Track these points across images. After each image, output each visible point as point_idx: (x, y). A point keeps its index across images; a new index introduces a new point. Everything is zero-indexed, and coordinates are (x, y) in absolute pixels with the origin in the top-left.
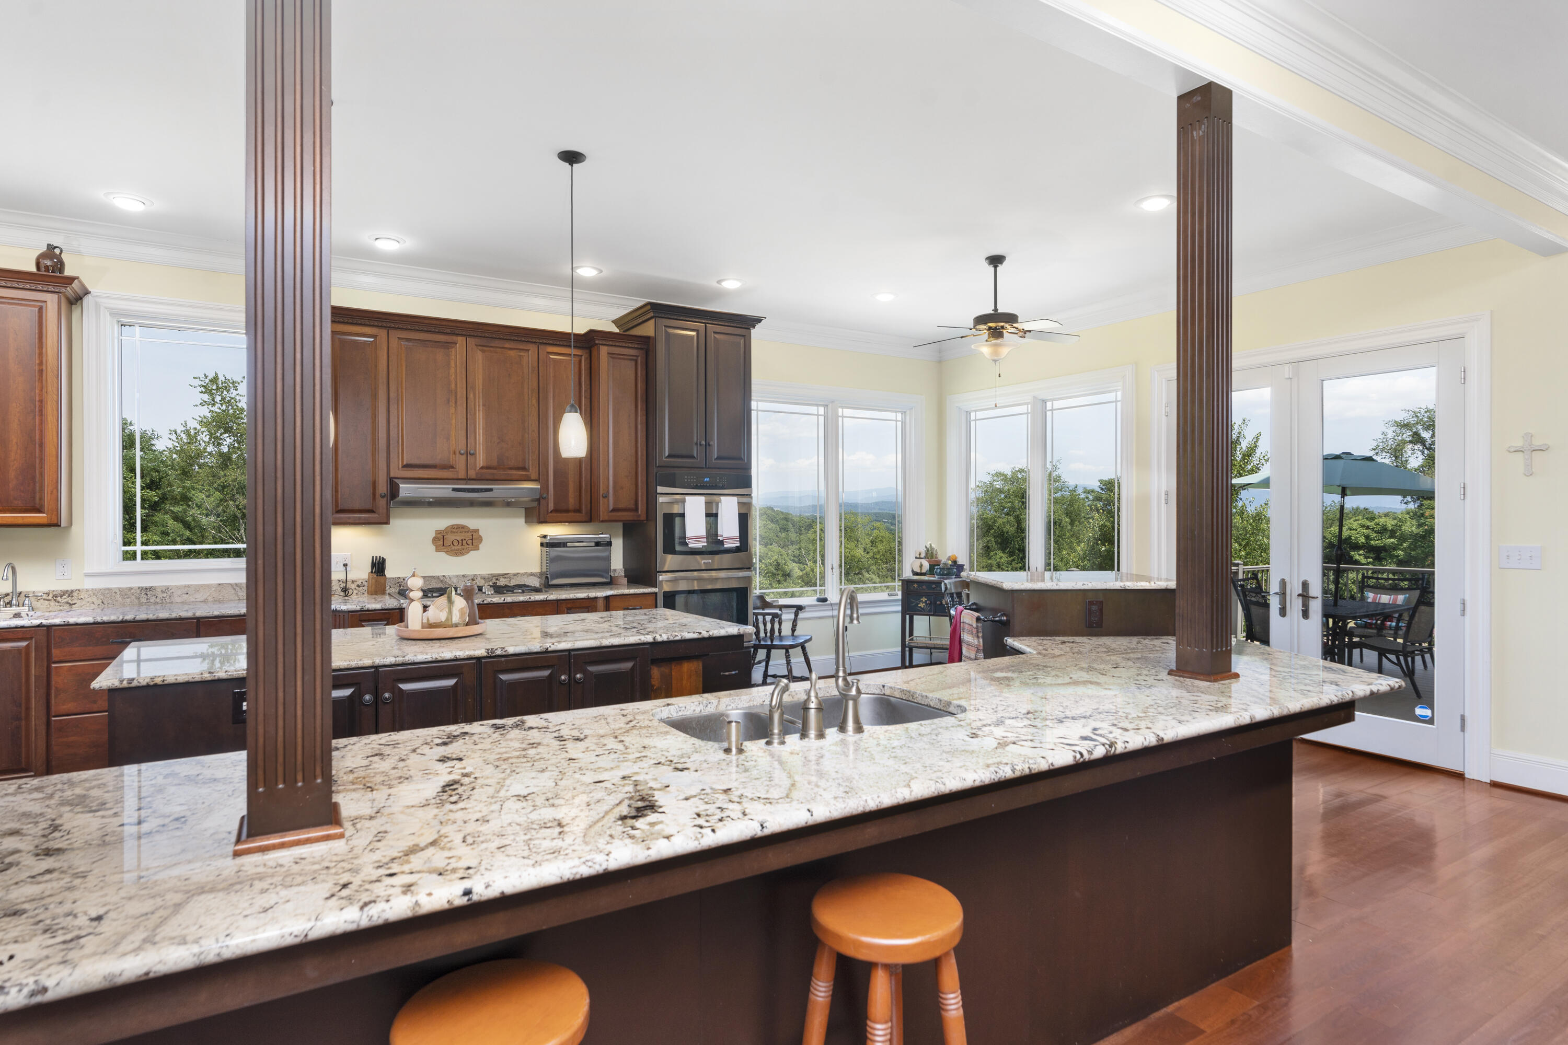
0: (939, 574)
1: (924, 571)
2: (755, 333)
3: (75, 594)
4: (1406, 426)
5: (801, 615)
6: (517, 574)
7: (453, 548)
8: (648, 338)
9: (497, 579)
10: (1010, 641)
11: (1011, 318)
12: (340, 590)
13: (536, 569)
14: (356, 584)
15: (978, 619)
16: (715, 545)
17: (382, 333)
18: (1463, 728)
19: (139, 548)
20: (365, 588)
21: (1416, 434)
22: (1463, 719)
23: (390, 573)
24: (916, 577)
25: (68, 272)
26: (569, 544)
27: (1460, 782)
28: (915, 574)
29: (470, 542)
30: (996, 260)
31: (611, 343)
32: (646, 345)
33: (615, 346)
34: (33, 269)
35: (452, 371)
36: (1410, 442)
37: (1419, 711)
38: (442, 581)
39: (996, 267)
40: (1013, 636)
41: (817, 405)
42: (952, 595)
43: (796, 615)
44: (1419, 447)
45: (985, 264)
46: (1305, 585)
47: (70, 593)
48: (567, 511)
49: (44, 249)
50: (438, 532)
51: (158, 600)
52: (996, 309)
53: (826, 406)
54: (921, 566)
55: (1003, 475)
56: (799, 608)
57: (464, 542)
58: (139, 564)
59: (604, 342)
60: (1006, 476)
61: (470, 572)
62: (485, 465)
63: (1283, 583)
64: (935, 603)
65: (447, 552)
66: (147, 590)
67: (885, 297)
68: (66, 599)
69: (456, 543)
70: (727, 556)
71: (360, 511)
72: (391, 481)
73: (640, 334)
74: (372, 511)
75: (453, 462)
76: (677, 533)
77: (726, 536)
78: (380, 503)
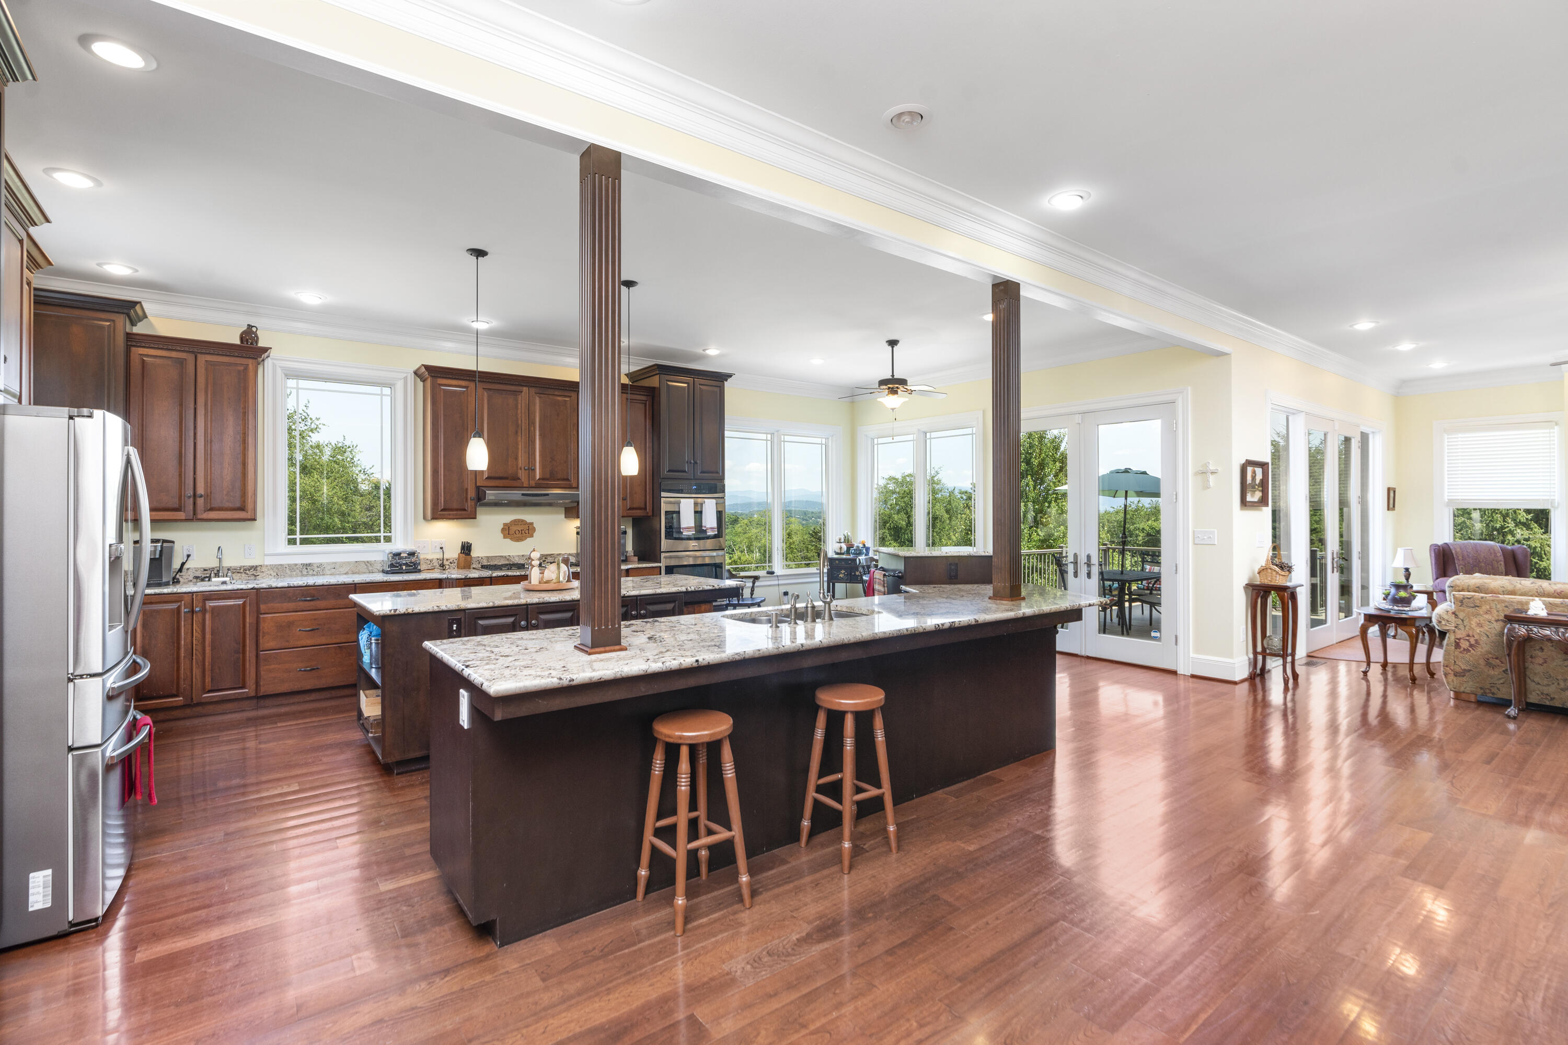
0: (854, 554)
1: (843, 552)
2: (728, 385)
3: (258, 569)
5: (757, 584)
6: (560, 554)
7: (515, 536)
8: (654, 388)
9: (546, 558)
10: (903, 587)
11: (903, 382)
12: (437, 563)
13: (574, 551)
14: (449, 560)
15: (885, 575)
16: (700, 533)
17: (472, 385)
18: (1176, 644)
19: (298, 536)
20: (456, 564)
22: (1176, 637)
23: (475, 553)
24: (837, 556)
25: (261, 344)
27: (1174, 677)
28: (837, 554)
29: (527, 532)
30: (893, 343)
32: (652, 394)
33: (631, 394)
34: (238, 342)
35: (519, 411)
37: (1153, 634)
38: (508, 560)
39: (893, 347)
40: (905, 584)
41: (767, 434)
42: (863, 567)
43: (754, 583)
45: (886, 345)
46: (1089, 557)
47: (255, 568)
49: (245, 328)
50: (505, 525)
51: (315, 573)
52: (893, 376)
53: (772, 434)
54: (841, 548)
55: (895, 479)
56: (756, 578)
58: (298, 548)
60: (897, 479)
61: (527, 553)
62: (541, 477)
63: (1076, 556)
64: (851, 574)
65: (511, 539)
66: (307, 566)
67: (817, 362)
68: (252, 571)
69: (517, 532)
70: (709, 541)
71: (457, 510)
72: (478, 488)
73: (646, 385)
74: (465, 510)
75: (520, 475)
76: (675, 525)
77: (708, 526)
78: (470, 504)
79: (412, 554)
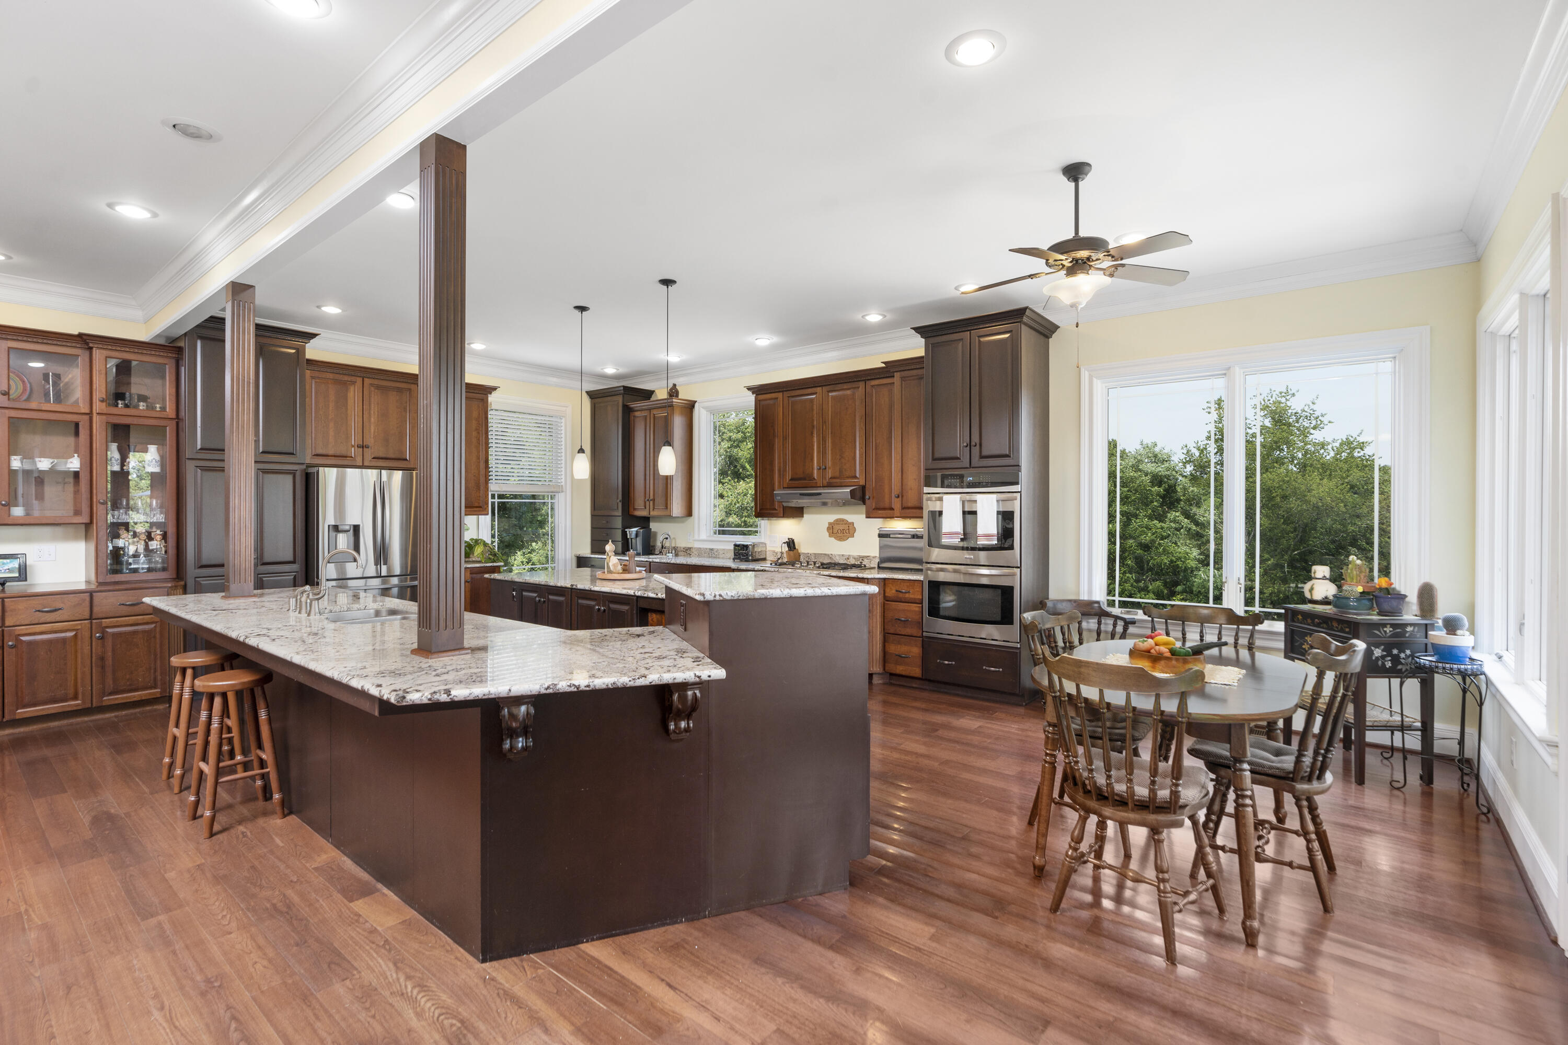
7: (839, 535)
17: (780, 396)
29: (848, 532)
31: (902, 369)
35: (814, 412)
39: (1076, 180)
50: (830, 524)
57: (845, 532)
61: (847, 553)
65: (835, 538)
66: (712, 550)
69: (840, 532)
70: (984, 552)
74: (776, 510)
75: (814, 476)
76: (935, 528)
77: (984, 533)
78: (777, 505)
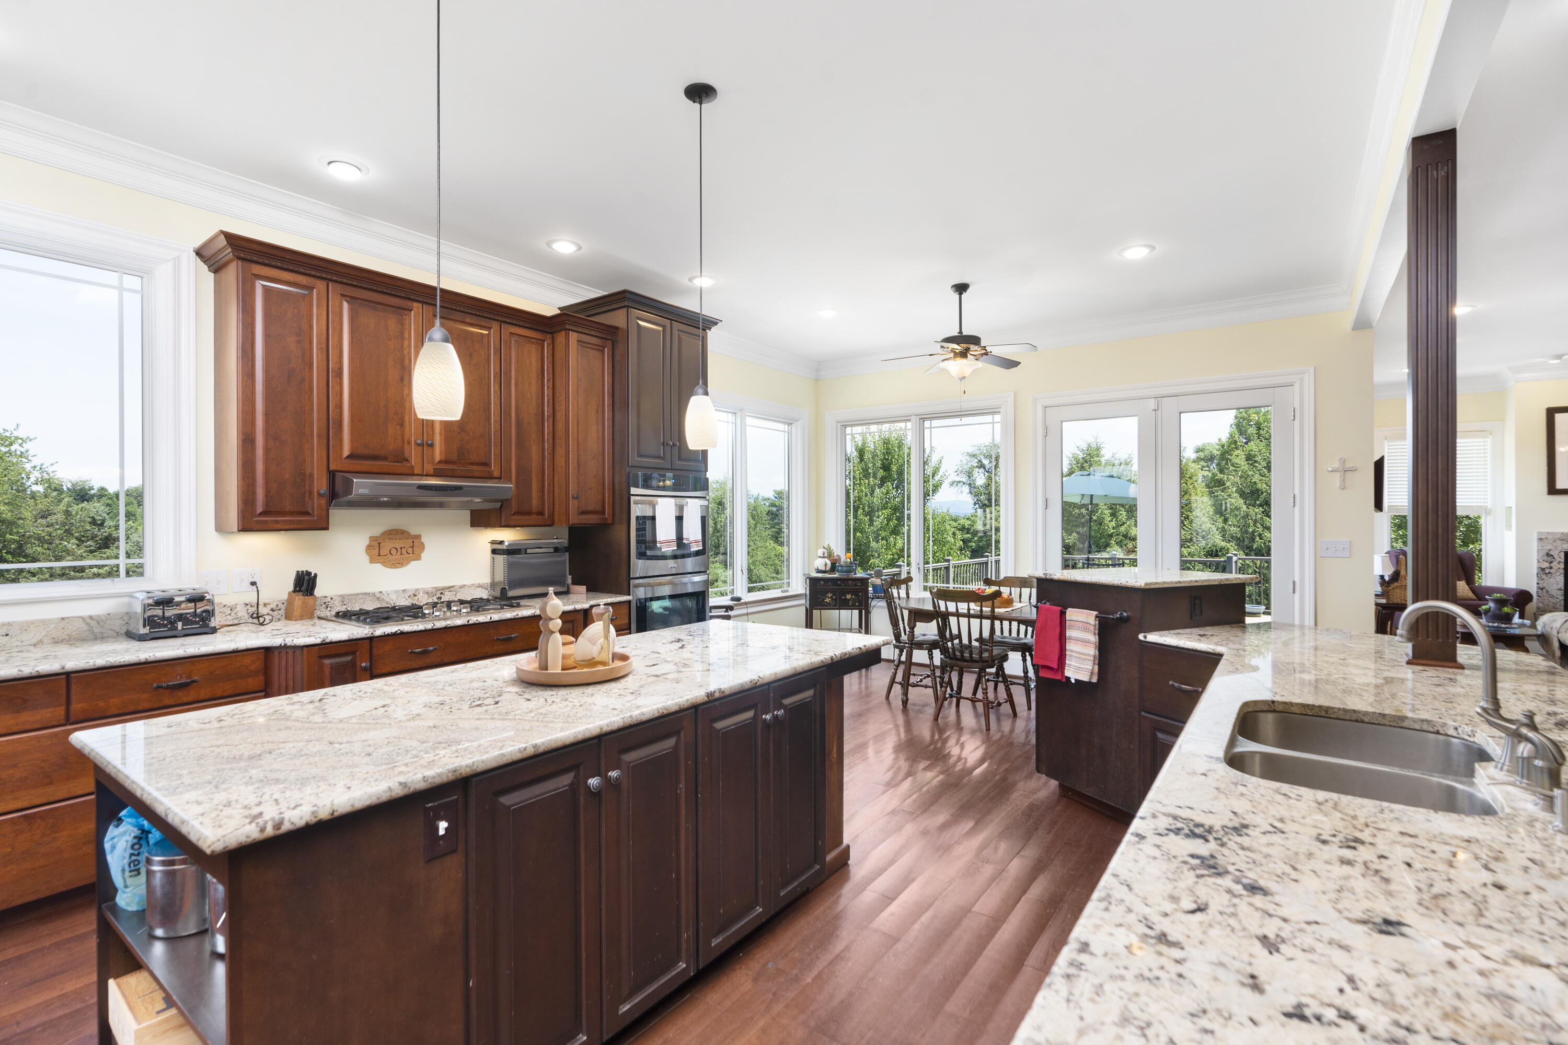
0: (840, 571)
2: (713, 335)
4: (974, 456)
6: (463, 587)
7: (391, 557)
8: (617, 328)
9: (442, 593)
11: (975, 340)
12: (247, 616)
14: (269, 607)
15: (1096, 617)
16: (682, 549)
17: (321, 285)
20: (282, 612)
21: (980, 461)
24: (820, 575)
26: (529, 551)
28: (819, 571)
30: (961, 288)
31: (581, 330)
32: (615, 336)
33: (584, 333)
35: (406, 342)
36: (977, 467)
38: (378, 598)
39: (960, 294)
40: (1146, 631)
41: (729, 413)
44: (982, 470)
45: (951, 291)
48: (529, 513)
52: (961, 332)
53: (736, 414)
54: (825, 566)
57: (404, 551)
59: (574, 329)
61: (412, 585)
62: (443, 458)
64: (840, 598)
67: (827, 314)
69: (393, 552)
70: (690, 560)
71: (292, 513)
72: (332, 475)
73: (609, 322)
74: (307, 513)
75: (407, 454)
76: (648, 537)
77: (692, 539)
78: (317, 503)
79: (197, 599)
